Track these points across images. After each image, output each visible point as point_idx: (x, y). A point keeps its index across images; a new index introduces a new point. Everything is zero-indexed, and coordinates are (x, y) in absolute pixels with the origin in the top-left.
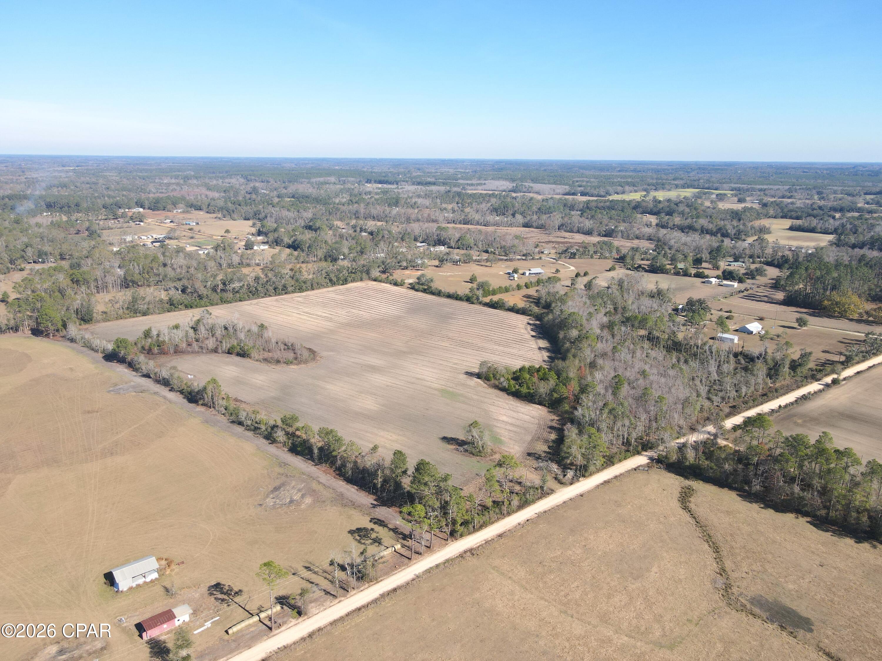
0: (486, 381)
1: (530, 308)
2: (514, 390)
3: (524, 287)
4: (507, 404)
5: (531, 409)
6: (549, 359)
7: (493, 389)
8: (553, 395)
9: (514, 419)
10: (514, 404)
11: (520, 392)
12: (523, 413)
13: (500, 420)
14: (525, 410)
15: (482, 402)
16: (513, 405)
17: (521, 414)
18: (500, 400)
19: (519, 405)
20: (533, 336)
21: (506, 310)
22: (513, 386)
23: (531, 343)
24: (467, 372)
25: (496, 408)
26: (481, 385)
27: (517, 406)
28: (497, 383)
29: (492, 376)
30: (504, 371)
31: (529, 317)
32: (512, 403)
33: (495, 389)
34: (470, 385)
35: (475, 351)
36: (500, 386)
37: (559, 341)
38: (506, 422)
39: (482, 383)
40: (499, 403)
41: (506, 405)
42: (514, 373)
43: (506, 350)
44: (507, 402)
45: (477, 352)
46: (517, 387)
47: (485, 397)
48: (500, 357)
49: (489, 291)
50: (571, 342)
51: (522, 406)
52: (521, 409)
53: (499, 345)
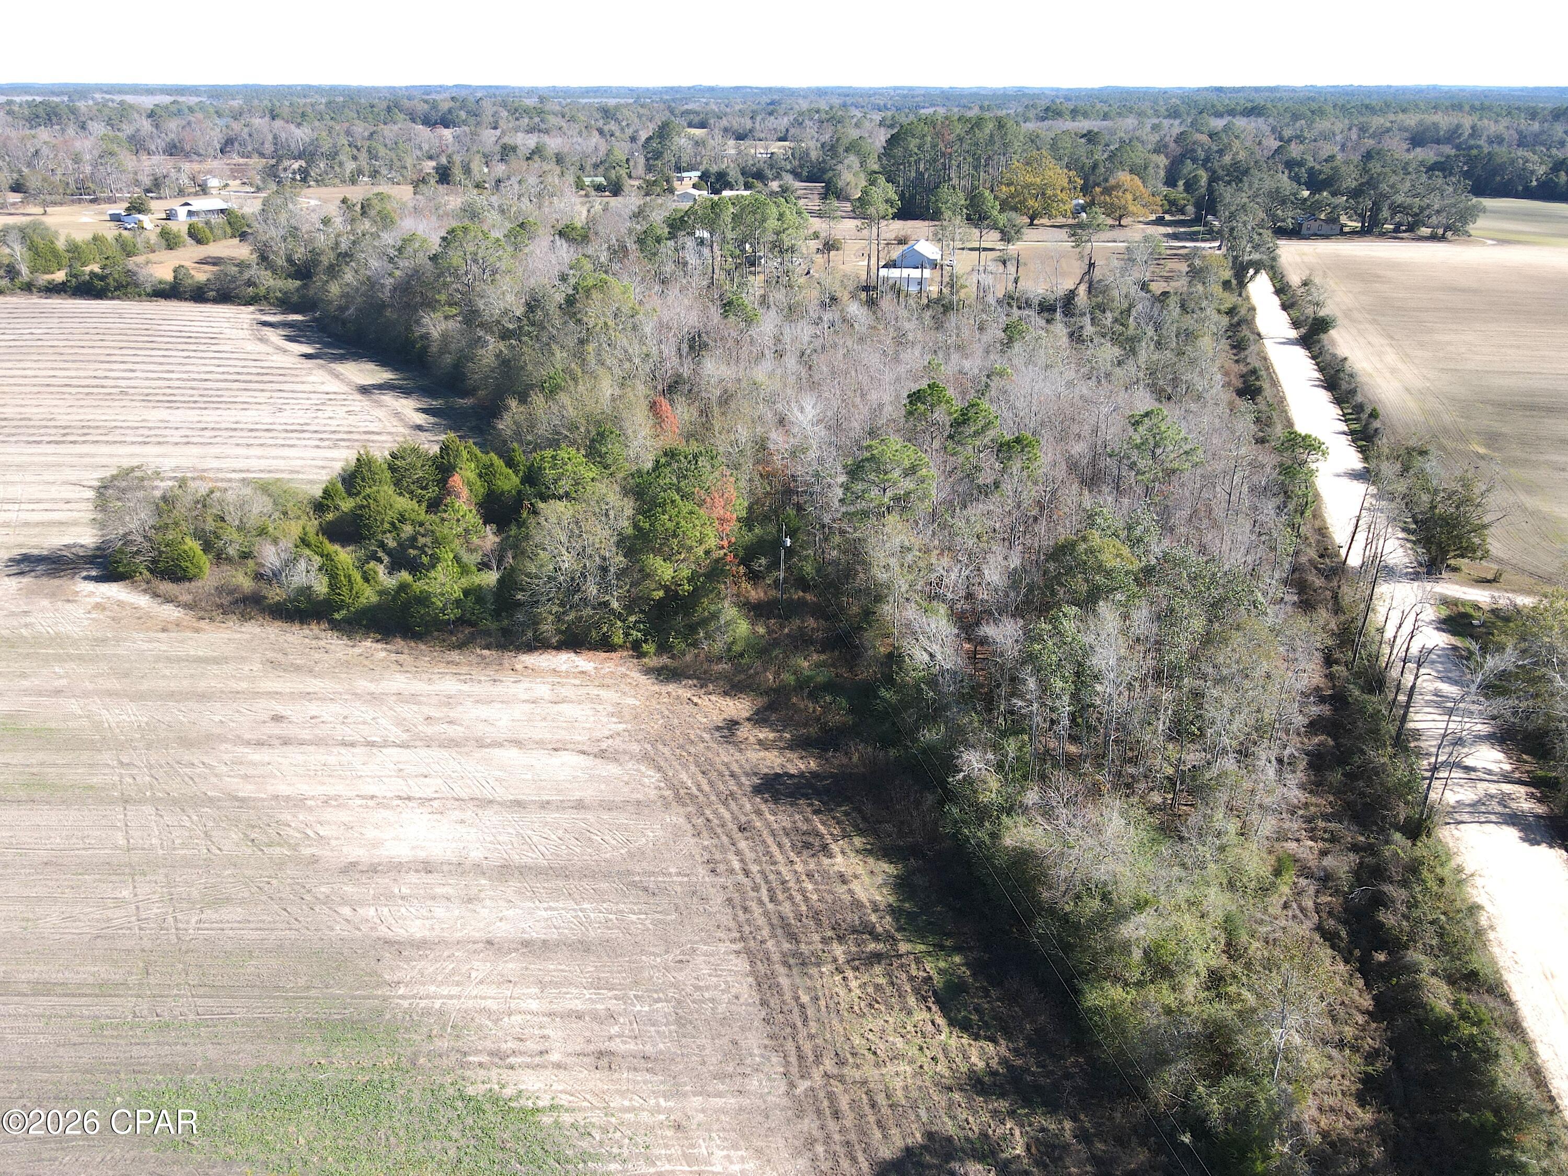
0: (166, 587)
1: (246, 276)
2: (368, 596)
3: (189, 241)
4: (374, 698)
5: (542, 690)
6: (432, 419)
7: (232, 622)
8: (646, 575)
9: (490, 816)
10: (418, 686)
11: (424, 599)
12: (518, 743)
13: (397, 868)
14: (519, 710)
15: (186, 742)
16: (414, 698)
17: (512, 753)
18: (314, 684)
19: (449, 685)
20: (307, 356)
21: (148, 295)
22: (357, 576)
23: (311, 379)
24: (26, 559)
25: (316, 756)
26: (142, 619)
27: (449, 701)
28: (244, 582)
29: (193, 545)
30: (260, 506)
31: (252, 308)
32: (398, 682)
33: (245, 617)
34: (58, 640)
35: (51, 449)
36: (275, 594)
37: (434, 349)
38: (460, 868)
39: (143, 601)
40: (313, 708)
41: (367, 712)
42: (319, 507)
43: (210, 417)
44: (363, 684)
45: (61, 449)
46: (386, 579)
47: (203, 697)
48: (195, 450)
49: (55, 253)
50: (505, 335)
51: (477, 689)
52: (484, 711)
53: (171, 404)
